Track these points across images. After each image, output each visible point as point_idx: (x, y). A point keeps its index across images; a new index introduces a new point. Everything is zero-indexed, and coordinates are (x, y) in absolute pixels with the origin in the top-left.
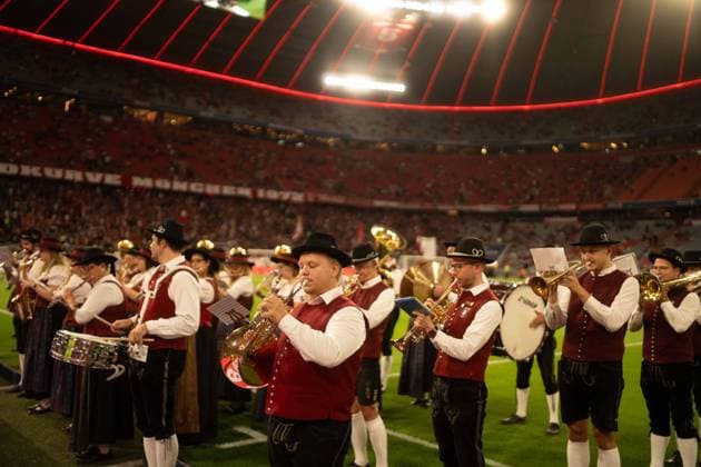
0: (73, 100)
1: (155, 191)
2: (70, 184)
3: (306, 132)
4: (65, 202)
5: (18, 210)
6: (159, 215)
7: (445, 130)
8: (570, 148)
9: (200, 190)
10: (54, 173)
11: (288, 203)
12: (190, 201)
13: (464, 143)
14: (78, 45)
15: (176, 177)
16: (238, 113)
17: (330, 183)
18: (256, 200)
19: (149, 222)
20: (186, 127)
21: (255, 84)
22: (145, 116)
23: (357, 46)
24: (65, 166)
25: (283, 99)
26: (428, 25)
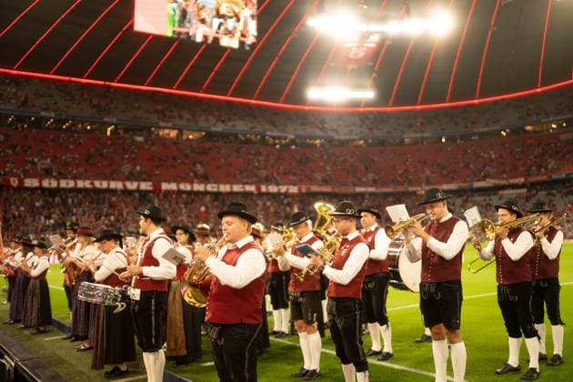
0: (113, 127)
1: (179, 192)
2: (114, 192)
3: (298, 136)
4: (111, 206)
5: (76, 214)
6: (184, 211)
7: (410, 126)
8: (517, 131)
9: (215, 190)
10: (101, 184)
11: (286, 195)
12: (208, 198)
13: (426, 135)
14: (114, 84)
15: (196, 181)
16: (241, 126)
17: (318, 176)
18: (260, 194)
19: (176, 217)
20: (201, 140)
21: (253, 102)
22: (169, 134)
23: (332, 64)
24: (109, 178)
25: (276, 111)
26: (387, 43)
